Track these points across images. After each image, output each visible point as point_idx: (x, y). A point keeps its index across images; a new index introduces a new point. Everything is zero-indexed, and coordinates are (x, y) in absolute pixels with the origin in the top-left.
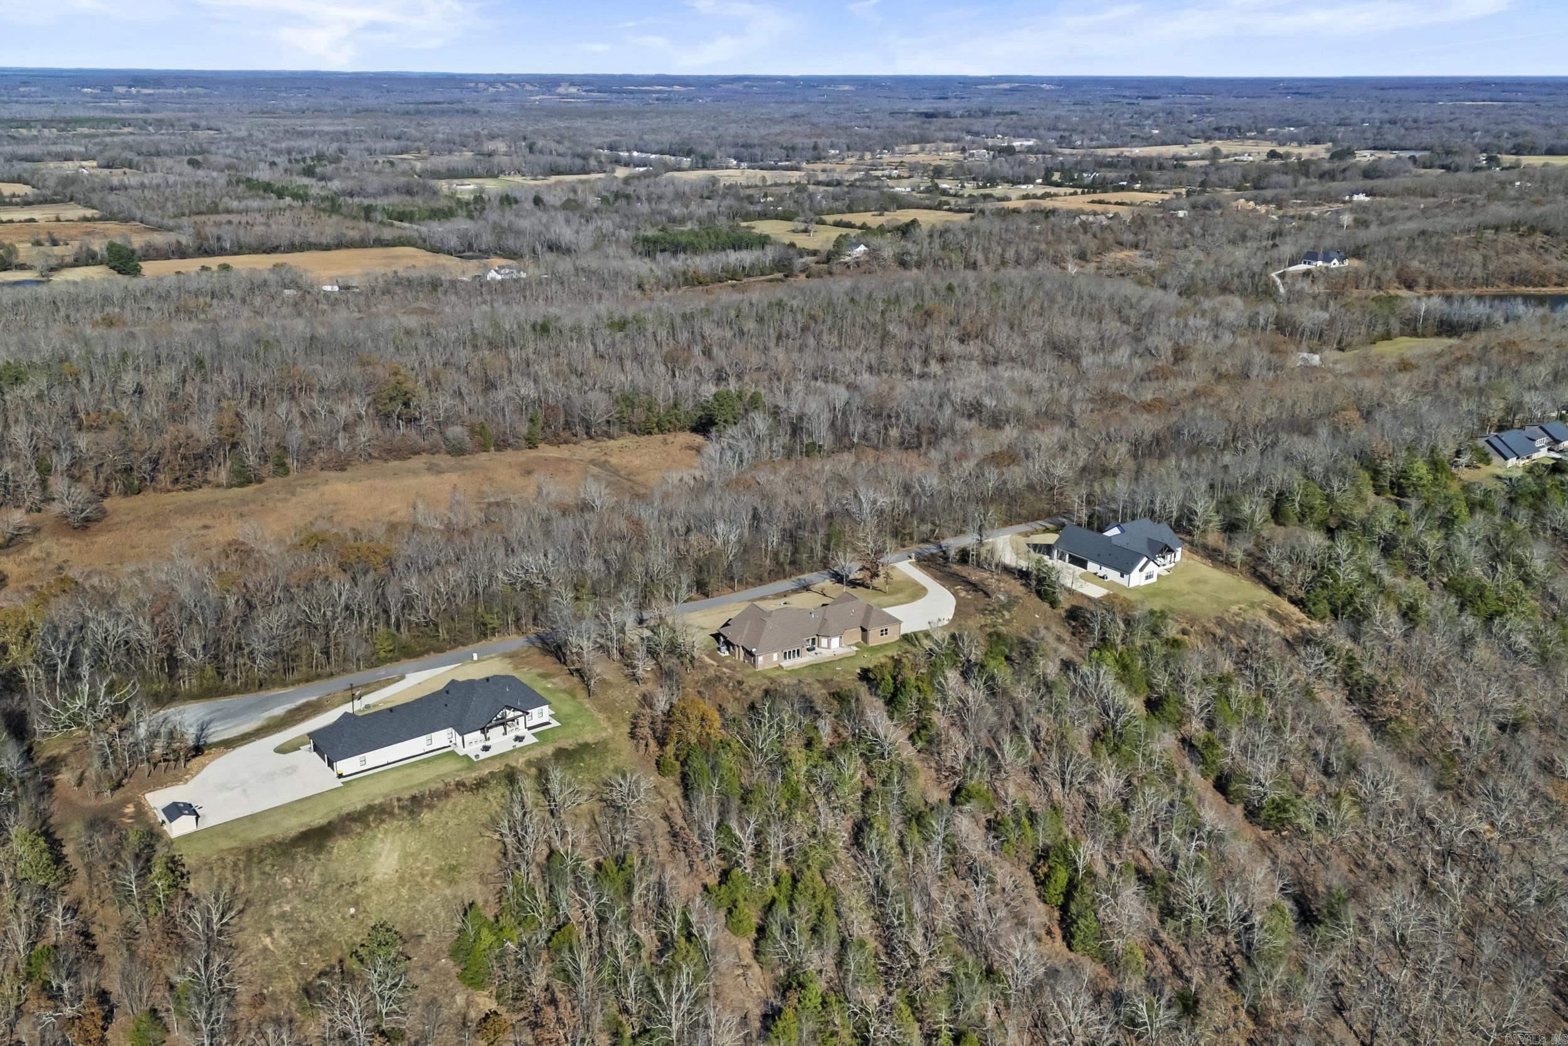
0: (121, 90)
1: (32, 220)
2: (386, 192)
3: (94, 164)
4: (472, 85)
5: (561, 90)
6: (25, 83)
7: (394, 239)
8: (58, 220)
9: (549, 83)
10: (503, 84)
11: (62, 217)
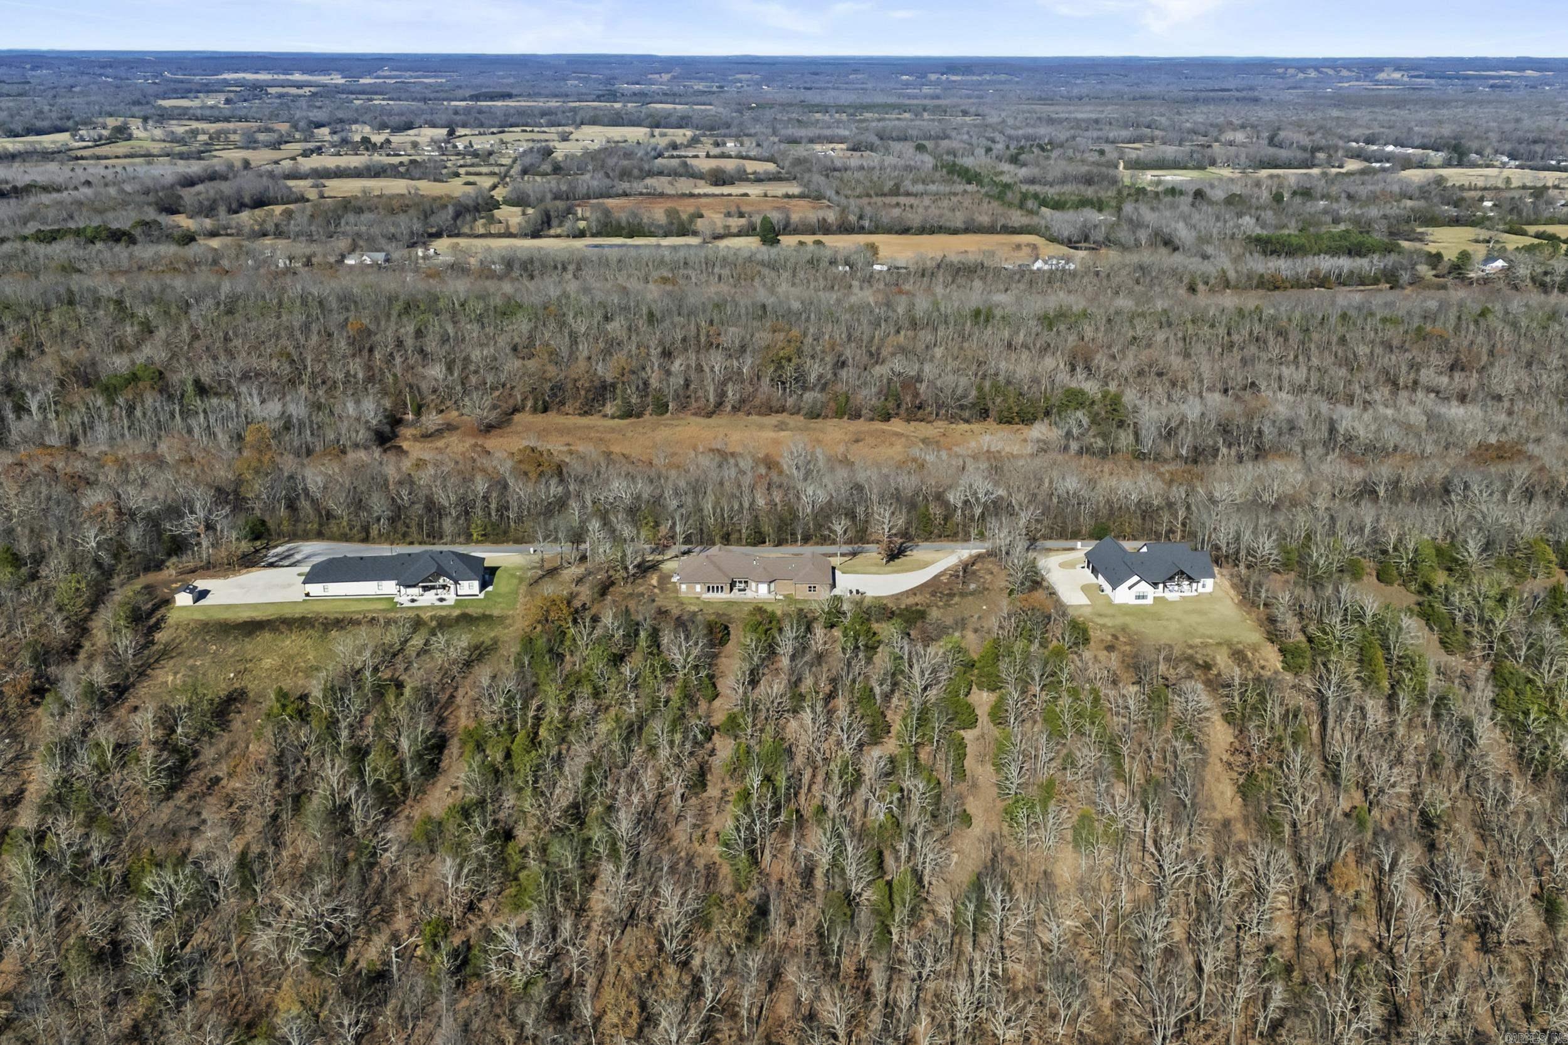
0: (933, 77)
1: (746, 195)
2: (1064, 180)
3: (844, 146)
4: (1280, 71)
5: (1382, 76)
6: (856, 71)
7: (1021, 227)
8: (766, 195)
9: (1370, 67)
10: (1316, 69)
11: (770, 193)
